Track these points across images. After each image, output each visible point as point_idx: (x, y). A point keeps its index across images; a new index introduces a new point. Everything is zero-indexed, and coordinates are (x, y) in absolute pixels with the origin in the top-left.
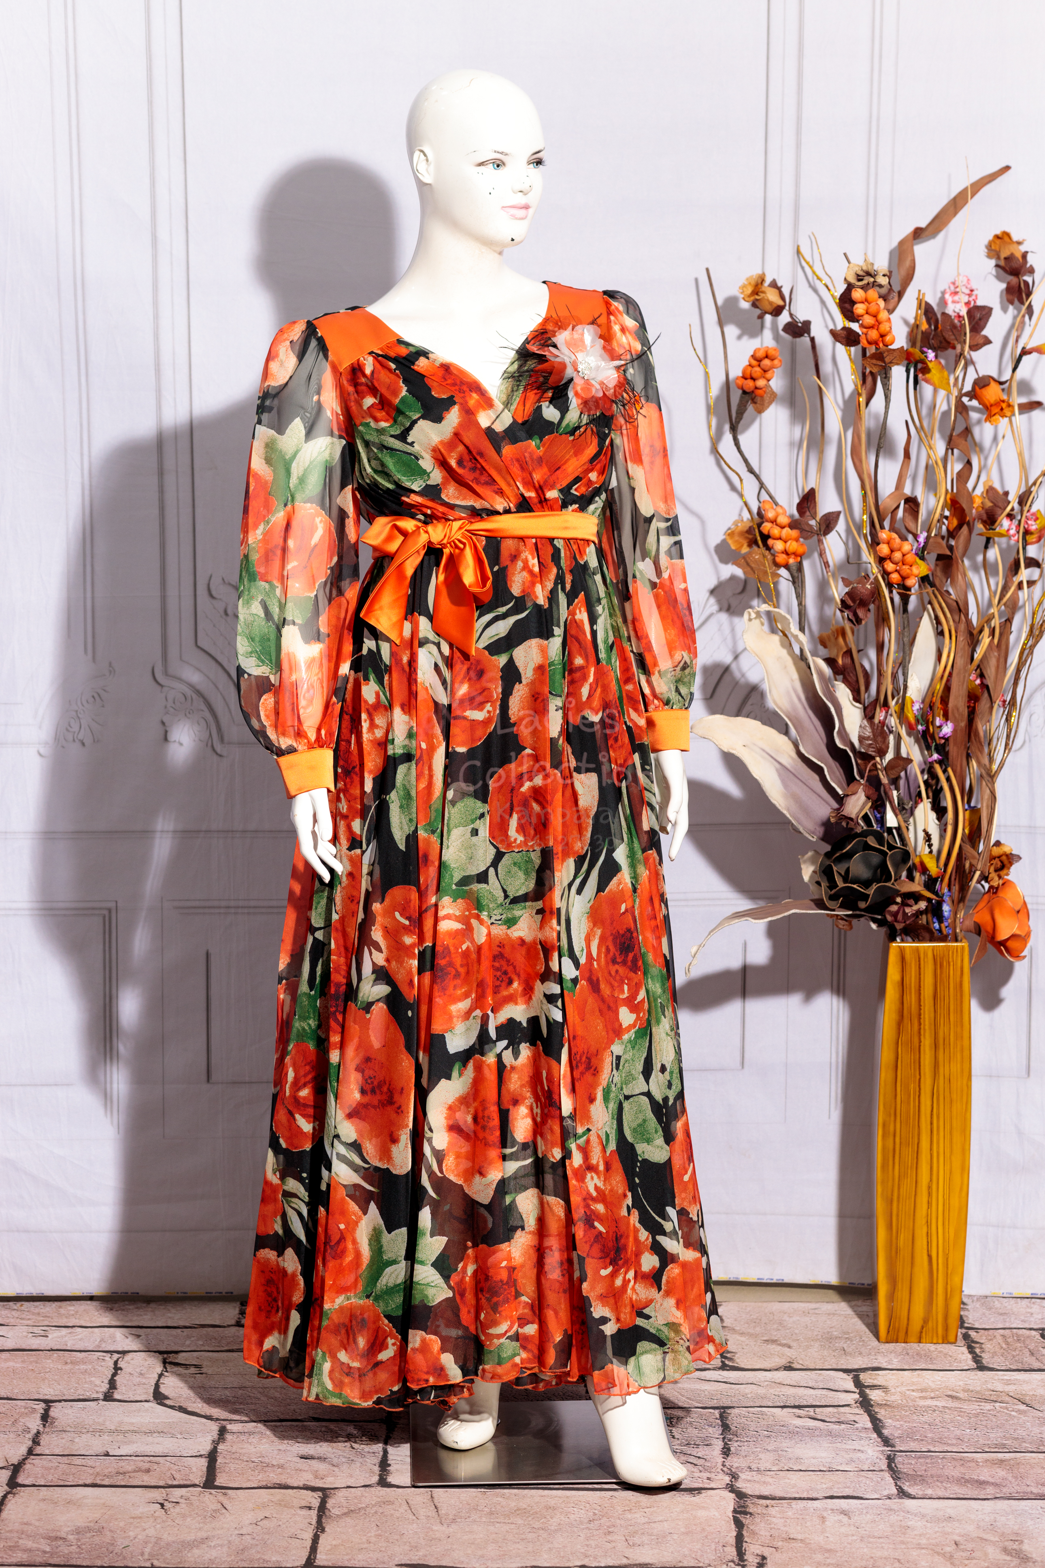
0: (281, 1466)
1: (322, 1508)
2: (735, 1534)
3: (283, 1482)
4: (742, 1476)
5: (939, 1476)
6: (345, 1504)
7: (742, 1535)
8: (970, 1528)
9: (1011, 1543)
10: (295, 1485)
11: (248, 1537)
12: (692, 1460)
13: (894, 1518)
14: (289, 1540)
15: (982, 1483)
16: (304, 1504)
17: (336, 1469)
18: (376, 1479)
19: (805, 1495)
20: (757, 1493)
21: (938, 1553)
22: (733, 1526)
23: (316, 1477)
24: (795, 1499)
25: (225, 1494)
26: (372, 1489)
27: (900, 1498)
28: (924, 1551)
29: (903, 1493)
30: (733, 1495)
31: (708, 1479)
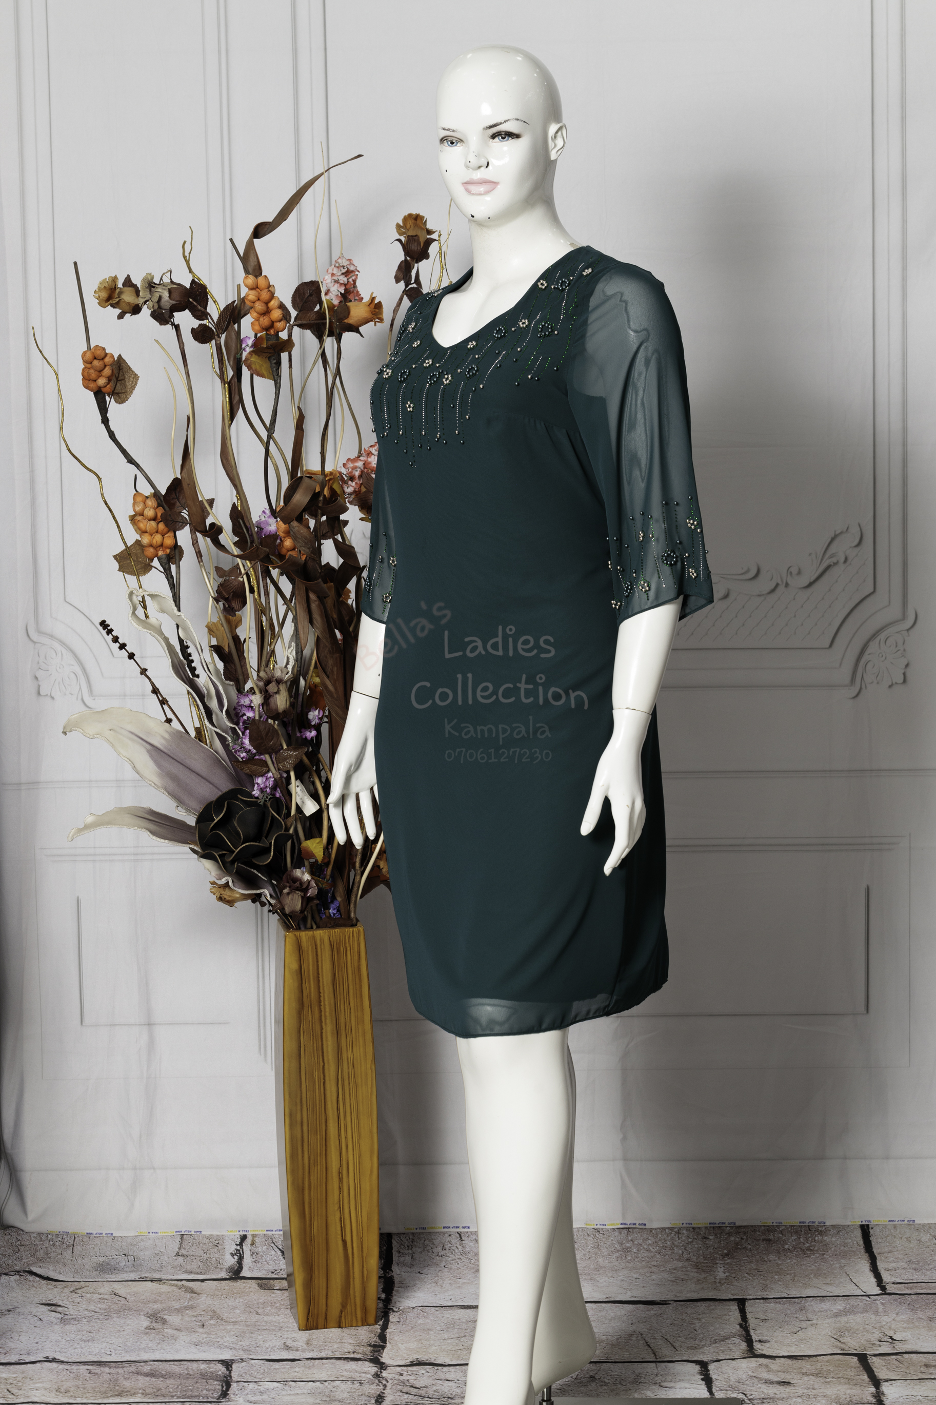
0: (804, 1374)
1: (749, 1342)
2: (387, 1330)
3: (795, 1361)
4: (370, 1376)
5: (187, 1378)
6: (731, 1346)
7: (381, 1329)
8: (183, 1337)
9: (155, 1327)
10: (782, 1359)
11: (803, 1319)
12: (414, 1391)
13: (246, 1343)
14: (765, 1317)
15: (151, 1374)
16: (767, 1345)
17: (752, 1374)
18: (711, 1367)
19: (317, 1361)
20: (360, 1363)
21: (222, 1319)
22: (388, 1336)
23: (767, 1366)
24: (327, 1359)
25: (842, 1349)
26: (711, 1359)
27: (233, 1360)
28: (233, 1320)
29: (228, 1364)
30: (382, 1360)
31: (402, 1375)
